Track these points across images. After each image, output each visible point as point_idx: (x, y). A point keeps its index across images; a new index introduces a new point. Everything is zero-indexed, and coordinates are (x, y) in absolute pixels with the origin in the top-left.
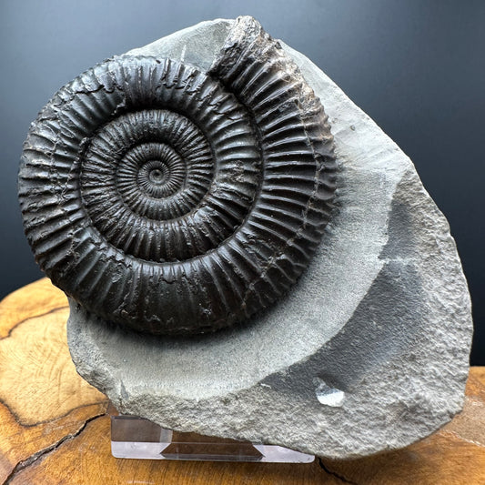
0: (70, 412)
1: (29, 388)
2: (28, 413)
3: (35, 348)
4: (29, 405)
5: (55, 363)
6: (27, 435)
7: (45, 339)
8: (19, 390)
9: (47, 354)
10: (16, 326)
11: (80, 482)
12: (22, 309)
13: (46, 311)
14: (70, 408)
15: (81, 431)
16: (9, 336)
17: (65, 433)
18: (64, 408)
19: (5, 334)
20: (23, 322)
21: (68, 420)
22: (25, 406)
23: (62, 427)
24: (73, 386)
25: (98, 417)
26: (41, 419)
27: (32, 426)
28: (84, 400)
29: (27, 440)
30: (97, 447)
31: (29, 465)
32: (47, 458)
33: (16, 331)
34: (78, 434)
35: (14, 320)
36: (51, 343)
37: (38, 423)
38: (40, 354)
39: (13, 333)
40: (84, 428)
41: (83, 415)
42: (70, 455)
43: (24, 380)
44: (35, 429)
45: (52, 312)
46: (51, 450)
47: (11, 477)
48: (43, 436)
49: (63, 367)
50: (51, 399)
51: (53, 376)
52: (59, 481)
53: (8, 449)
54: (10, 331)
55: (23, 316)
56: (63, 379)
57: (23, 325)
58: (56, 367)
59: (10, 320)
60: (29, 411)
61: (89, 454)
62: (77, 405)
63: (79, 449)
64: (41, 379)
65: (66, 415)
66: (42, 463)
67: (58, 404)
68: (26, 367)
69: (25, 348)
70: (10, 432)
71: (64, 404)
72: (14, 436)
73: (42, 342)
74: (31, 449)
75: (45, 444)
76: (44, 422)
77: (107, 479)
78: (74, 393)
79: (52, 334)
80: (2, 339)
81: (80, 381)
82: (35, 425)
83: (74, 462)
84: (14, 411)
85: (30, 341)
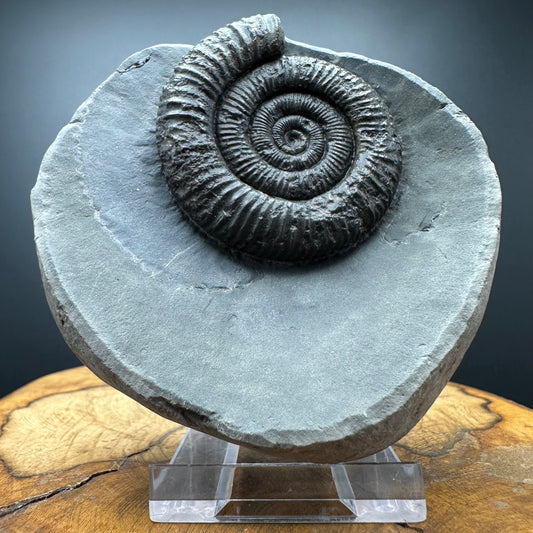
0: (74, 467)
2: (24, 467)
3: (53, 417)
4: (29, 461)
5: (72, 428)
6: (17, 485)
7: (67, 409)
9: (65, 421)
10: (38, 399)
11: (67, 527)
12: (49, 388)
13: (77, 388)
14: (75, 464)
15: (82, 484)
16: (27, 406)
17: (63, 484)
18: (70, 463)
19: (23, 405)
20: (47, 396)
21: (71, 474)
23: (60, 479)
24: (86, 446)
25: (108, 472)
26: (38, 472)
27: (26, 477)
28: (96, 457)
29: (15, 489)
30: (97, 497)
31: (11, 512)
32: (34, 506)
33: (37, 403)
34: (78, 487)
35: (39, 395)
36: (72, 413)
37: (34, 475)
38: (56, 421)
39: (32, 405)
40: (87, 481)
41: (91, 471)
42: (64, 504)
44: (31, 480)
45: (83, 389)
46: (40, 500)
48: (36, 486)
49: (80, 431)
50: (55, 456)
51: (65, 438)
52: (41, 526)
55: (49, 392)
56: (75, 441)
57: (47, 400)
58: (74, 430)
60: (26, 465)
61: (86, 503)
62: (85, 461)
63: (76, 499)
64: (52, 440)
65: (69, 470)
67: (64, 460)
71: (72, 460)
73: (64, 412)
75: (35, 493)
76: (41, 475)
77: (101, 525)
78: (85, 452)
79: (77, 405)
80: (19, 408)
81: (96, 442)
82: (30, 477)
83: (65, 510)
84: (9, 465)
85: (50, 411)
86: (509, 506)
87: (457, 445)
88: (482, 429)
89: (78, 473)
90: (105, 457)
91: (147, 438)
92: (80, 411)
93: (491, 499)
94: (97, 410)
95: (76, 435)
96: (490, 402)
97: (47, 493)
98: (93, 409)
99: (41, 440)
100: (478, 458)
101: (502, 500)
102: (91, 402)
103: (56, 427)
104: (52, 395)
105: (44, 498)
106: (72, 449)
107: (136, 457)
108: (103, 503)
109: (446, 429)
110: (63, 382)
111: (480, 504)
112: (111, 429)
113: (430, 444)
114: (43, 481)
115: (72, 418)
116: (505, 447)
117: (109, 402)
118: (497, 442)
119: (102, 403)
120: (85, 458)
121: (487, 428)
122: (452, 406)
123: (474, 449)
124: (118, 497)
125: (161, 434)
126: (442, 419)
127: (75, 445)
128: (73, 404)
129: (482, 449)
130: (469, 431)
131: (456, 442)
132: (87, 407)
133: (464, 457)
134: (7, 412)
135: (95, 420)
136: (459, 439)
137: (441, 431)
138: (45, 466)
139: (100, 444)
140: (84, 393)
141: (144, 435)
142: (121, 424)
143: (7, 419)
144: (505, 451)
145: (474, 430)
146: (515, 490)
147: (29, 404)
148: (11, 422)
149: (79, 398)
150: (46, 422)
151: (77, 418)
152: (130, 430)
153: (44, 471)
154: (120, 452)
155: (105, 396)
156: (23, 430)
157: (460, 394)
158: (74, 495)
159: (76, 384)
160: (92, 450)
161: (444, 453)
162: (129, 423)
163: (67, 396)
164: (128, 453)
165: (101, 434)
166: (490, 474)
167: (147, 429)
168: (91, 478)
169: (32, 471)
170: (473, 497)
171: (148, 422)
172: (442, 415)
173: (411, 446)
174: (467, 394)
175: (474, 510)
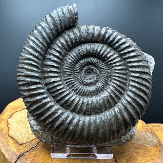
0: (32, 140)
1: (19, 133)
2: (20, 141)
3: (19, 121)
4: (20, 138)
5: (26, 126)
6: (21, 147)
8: (16, 134)
9: (23, 123)
10: (12, 114)
11: (38, 160)
12: (13, 109)
13: (21, 109)
16: (11, 117)
17: (32, 146)
19: (10, 117)
20: (14, 113)
22: (19, 138)
23: (31, 145)
26: (24, 142)
27: (22, 144)
31: (23, 155)
32: (28, 153)
35: (12, 112)
37: (24, 144)
38: (21, 123)
39: (13, 116)
43: (18, 131)
44: (24, 145)
45: (23, 109)
46: (28, 151)
47: (18, 159)
48: (26, 147)
52: (32, 160)
53: (16, 151)
54: (11, 116)
55: (14, 111)
57: (14, 114)
59: (10, 112)
61: (40, 152)
63: (37, 151)
64: (23, 131)
66: (26, 155)
67: (29, 138)
68: (17, 127)
69: (16, 121)
70: (16, 146)
71: (31, 138)
72: (17, 147)
73: (21, 119)
74: (23, 151)
75: (26, 149)
76: (25, 143)
79: (24, 116)
80: (9, 118)
82: (23, 144)
83: (36, 154)
84: (16, 140)
85: (17, 119)
99: (20, 131)
134: (6, 120)
148: (9, 124)
153: (26, 142)
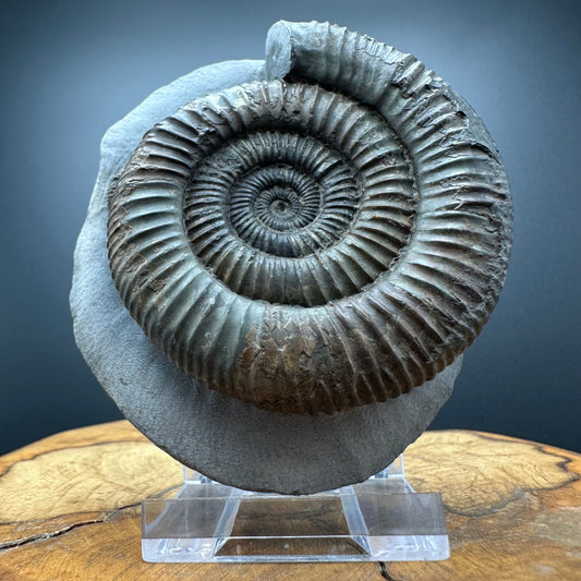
7: (72, 463)
15: (60, 533)
18: (55, 513)
24: (79, 497)
25: (92, 523)
28: (85, 508)
30: (71, 546)
33: (44, 456)
34: (55, 535)
36: (76, 467)
40: (67, 531)
41: (75, 521)
42: (35, 551)
49: (80, 482)
50: (43, 505)
56: (71, 491)
58: (72, 482)
60: (10, 513)
62: (72, 511)
65: (52, 519)
77: (65, 572)
78: (75, 502)
81: (91, 494)
86: (555, 572)
87: (511, 505)
88: (550, 489)
89: (61, 521)
90: (95, 508)
91: (148, 491)
92: (86, 464)
93: (533, 563)
94: (104, 464)
95: (72, 486)
96: (570, 461)
97: (21, 541)
98: (100, 464)
100: (533, 519)
101: (548, 565)
102: (100, 457)
103: (54, 478)
104: (62, 449)
105: (16, 545)
106: (64, 499)
107: (128, 509)
108: (75, 552)
109: (502, 488)
110: (78, 438)
111: (518, 568)
112: (111, 482)
113: (476, 503)
114: (20, 529)
115: (75, 471)
116: (573, 508)
117: (119, 457)
118: (564, 503)
119: (111, 457)
120: (73, 509)
121: (556, 488)
122: (518, 465)
123: (531, 509)
124: (93, 547)
125: (163, 488)
126: (501, 478)
127: (67, 495)
128: (81, 459)
129: (541, 510)
130: (531, 491)
131: (510, 501)
132: (94, 461)
133: (514, 517)
135: (98, 473)
136: (516, 498)
137: (495, 490)
138: (29, 514)
139: (94, 496)
140: (96, 448)
141: (144, 490)
142: (123, 478)
143: (8, 470)
144: (572, 512)
145: (538, 490)
146: (569, 554)
147: (34, 457)
149: (88, 453)
150: (45, 474)
151: (79, 471)
152: (131, 484)
154: (113, 504)
155: (118, 450)
156: (19, 481)
157: (535, 453)
158: (48, 543)
159: (91, 439)
160: (83, 502)
161: (491, 513)
162: (133, 477)
163: (77, 450)
164: (121, 505)
165: (98, 487)
166: (542, 536)
167: (150, 483)
168: (71, 528)
169: (13, 518)
170: (512, 560)
171: (154, 477)
172: (503, 474)
173: (451, 505)
174: (544, 452)
175: (507, 574)
